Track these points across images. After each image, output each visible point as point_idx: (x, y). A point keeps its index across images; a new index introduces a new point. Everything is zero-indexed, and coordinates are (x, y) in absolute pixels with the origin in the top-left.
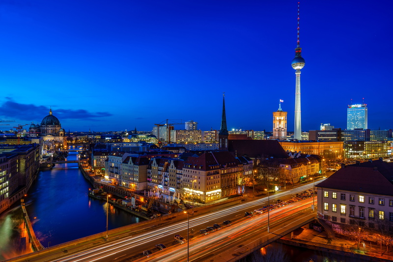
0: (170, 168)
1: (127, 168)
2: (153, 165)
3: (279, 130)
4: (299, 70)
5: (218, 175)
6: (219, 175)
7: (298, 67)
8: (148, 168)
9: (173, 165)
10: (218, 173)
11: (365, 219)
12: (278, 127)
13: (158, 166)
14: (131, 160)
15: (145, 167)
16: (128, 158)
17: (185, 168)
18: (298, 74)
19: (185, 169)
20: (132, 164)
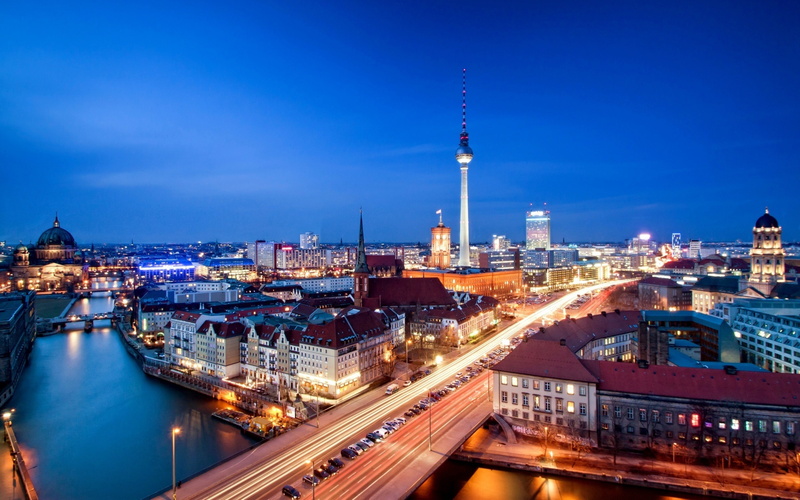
0: (279, 342)
1: (205, 341)
2: (249, 336)
3: (441, 255)
4: (465, 165)
5: (354, 352)
6: (357, 351)
7: (465, 159)
8: (242, 341)
9: (284, 337)
10: (355, 349)
11: (551, 413)
12: (438, 249)
13: (260, 338)
14: (211, 328)
15: (236, 339)
16: (206, 324)
17: (304, 343)
18: (464, 169)
19: (304, 345)
20: (214, 335)
